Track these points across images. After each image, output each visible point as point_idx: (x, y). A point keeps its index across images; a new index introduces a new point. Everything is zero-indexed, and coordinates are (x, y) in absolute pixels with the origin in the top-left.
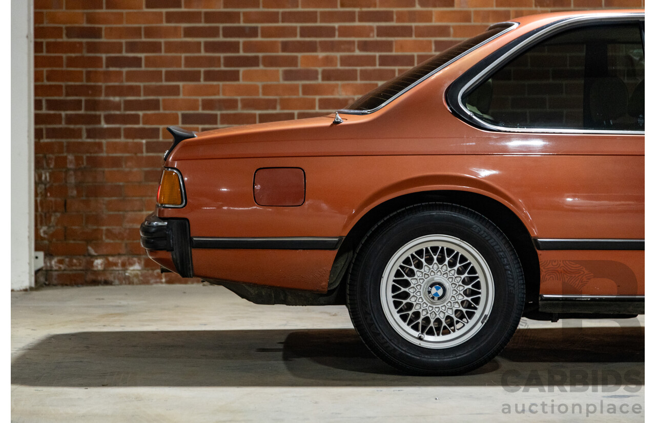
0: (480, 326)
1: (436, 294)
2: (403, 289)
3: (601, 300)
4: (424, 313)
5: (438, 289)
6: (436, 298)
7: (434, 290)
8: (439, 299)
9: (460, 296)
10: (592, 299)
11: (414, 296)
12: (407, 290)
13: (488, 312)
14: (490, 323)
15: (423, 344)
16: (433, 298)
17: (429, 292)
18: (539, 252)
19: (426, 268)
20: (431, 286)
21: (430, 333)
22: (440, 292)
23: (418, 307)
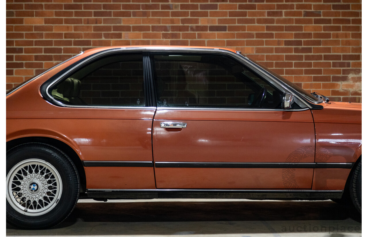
0: (55, 204)
1: (34, 188)
2: (17, 186)
3: (117, 191)
4: (28, 198)
5: (34, 186)
6: (33, 191)
7: (32, 187)
8: (35, 191)
9: (46, 189)
10: (113, 191)
11: (23, 189)
12: (19, 186)
13: (59, 198)
14: (60, 203)
15: (27, 214)
16: (32, 190)
17: (30, 188)
18: (85, 168)
19: (29, 176)
20: (31, 185)
21: (31, 208)
22: (36, 188)
23: (25, 195)
